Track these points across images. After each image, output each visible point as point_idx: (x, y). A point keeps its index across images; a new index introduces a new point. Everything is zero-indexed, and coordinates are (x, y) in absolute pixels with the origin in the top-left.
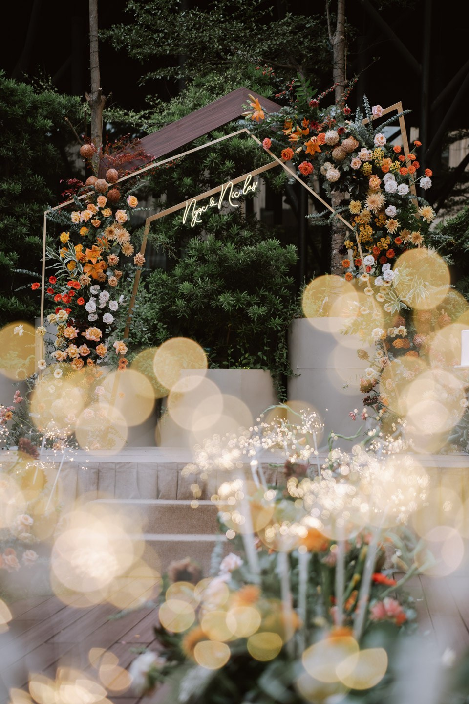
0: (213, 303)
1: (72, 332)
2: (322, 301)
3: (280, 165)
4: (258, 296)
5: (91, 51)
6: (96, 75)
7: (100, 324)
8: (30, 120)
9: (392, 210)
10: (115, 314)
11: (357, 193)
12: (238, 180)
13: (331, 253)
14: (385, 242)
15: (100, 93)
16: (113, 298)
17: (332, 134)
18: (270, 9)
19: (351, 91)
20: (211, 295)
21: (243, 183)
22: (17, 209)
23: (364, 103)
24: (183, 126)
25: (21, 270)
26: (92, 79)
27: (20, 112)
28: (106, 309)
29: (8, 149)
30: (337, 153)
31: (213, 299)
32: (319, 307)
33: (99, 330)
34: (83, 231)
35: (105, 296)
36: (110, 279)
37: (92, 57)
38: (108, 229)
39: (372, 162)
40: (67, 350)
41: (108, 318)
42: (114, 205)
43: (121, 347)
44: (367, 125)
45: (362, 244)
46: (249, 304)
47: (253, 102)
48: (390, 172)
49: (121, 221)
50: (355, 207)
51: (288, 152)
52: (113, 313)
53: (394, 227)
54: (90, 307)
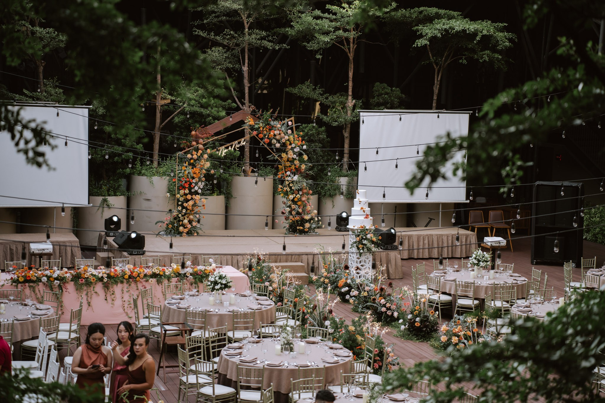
1: (189, 197)
2: (242, 168)
11: (283, 150)
12: (239, 140)
14: (293, 167)
21: (241, 142)
28: (199, 188)
30: (278, 137)
32: (241, 171)
33: (199, 196)
34: (192, 161)
36: (203, 179)
38: (201, 161)
39: (288, 140)
40: (188, 203)
41: (200, 191)
43: (204, 201)
45: (284, 166)
47: (249, 118)
49: (205, 158)
50: (284, 155)
51: (261, 136)
52: (202, 189)
53: (297, 162)
54: (196, 188)
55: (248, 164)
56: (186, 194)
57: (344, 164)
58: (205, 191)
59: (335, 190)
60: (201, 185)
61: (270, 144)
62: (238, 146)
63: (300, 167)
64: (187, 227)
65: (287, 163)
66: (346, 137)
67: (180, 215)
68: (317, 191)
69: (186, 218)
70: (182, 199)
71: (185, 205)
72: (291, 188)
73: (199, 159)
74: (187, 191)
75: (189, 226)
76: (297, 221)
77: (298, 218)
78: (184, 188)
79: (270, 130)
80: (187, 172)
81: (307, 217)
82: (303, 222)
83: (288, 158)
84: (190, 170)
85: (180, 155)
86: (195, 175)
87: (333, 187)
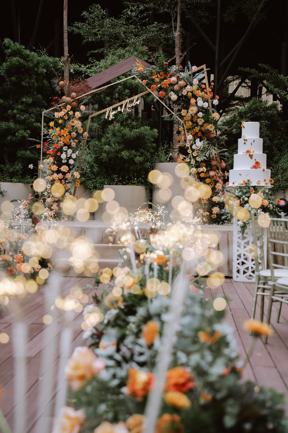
0: (119, 155)
1: (55, 168)
2: (169, 155)
3: (150, 92)
4: (140, 152)
5: (64, 37)
6: (66, 48)
7: (68, 164)
8: (36, 69)
9: (200, 114)
10: (74, 160)
11: (185, 106)
12: (131, 99)
13: (173, 133)
14: (197, 129)
15: (68, 57)
16: (73, 152)
17: (174, 79)
18: (147, 20)
19: (183, 59)
20: (119, 152)
22: (30, 110)
23: (189, 65)
24: (106, 73)
25: (32, 139)
26: (64, 51)
27: (31, 65)
28: (70, 158)
29: (26, 82)
30: (176, 87)
31: (119, 153)
32: (167, 158)
33: (67, 167)
34: (60, 121)
35: (70, 151)
36: (72, 144)
37: (64, 40)
38: (72, 120)
39: (192, 92)
40: (53, 176)
41: (71, 162)
42: (74, 109)
43: (77, 175)
44: (190, 75)
45: (187, 129)
46: (135, 156)
47: (138, 63)
48: (200, 96)
49: (77, 117)
50: (183, 112)
51: (154, 86)
53: (201, 122)
55: (177, 150)
64: (53, 209)
65: (189, 124)
71: (50, 178)
81: (217, 199)
82: (211, 205)
84: (56, 132)
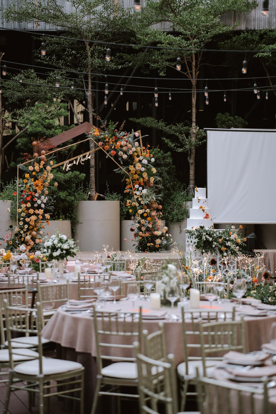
1: (31, 211)
9: (143, 169)
12: (84, 154)
14: (142, 180)
21: (86, 155)
23: (132, 130)
28: (42, 202)
32: (87, 196)
33: (42, 210)
34: (34, 173)
35: (43, 197)
38: (44, 173)
39: (136, 152)
40: (30, 218)
41: (43, 206)
43: (48, 216)
45: (132, 180)
47: (95, 129)
48: (142, 156)
49: (48, 170)
50: (131, 168)
51: (107, 147)
52: (45, 204)
53: (145, 175)
54: (39, 202)
55: (94, 189)
56: (28, 209)
57: (190, 191)
58: (49, 206)
59: (182, 214)
60: (45, 199)
61: (116, 157)
62: (83, 160)
63: (149, 180)
64: (30, 245)
65: (135, 176)
66: (192, 163)
67: (22, 232)
68: (164, 217)
69: (28, 234)
70: (23, 214)
71: (27, 220)
72: (139, 202)
73: (41, 171)
74: (29, 205)
75: (32, 243)
76: (147, 238)
77: (147, 234)
78: (26, 203)
79: (116, 141)
80: (29, 185)
81: (158, 233)
82: (154, 238)
83: (136, 171)
84: (31, 182)
85: (20, 168)
86: (37, 188)
87: (180, 212)
